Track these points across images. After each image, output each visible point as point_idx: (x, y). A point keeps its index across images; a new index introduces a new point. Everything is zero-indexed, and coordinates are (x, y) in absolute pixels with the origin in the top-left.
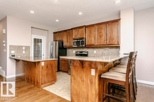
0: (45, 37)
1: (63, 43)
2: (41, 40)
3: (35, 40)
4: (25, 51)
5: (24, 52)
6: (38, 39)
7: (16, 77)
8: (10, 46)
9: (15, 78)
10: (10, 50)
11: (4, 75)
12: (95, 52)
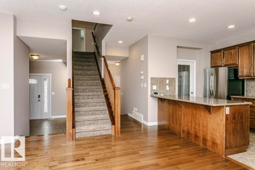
0: (195, 62)
1: (236, 71)
2: (188, 66)
3: (180, 66)
4: (169, 86)
5: (168, 88)
6: (184, 66)
7: (159, 126)
8: (152, 78)
10: (152, 84)
11: (142, 120)
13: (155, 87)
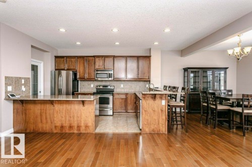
0: (42, 63)
2: (37, 67)
4: (25, 87)
8: (6, 78)
12: (122, 86)
13: (10, 88)
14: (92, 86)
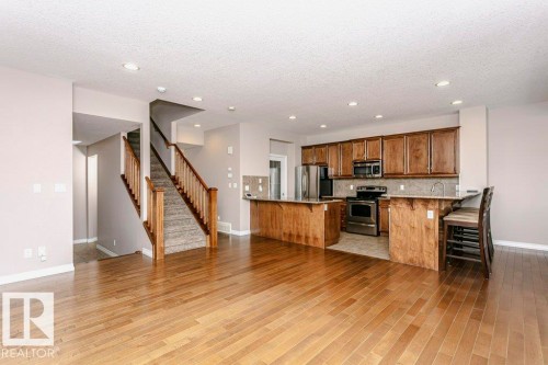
0: (286, 157)
1: (326, 171)
2: (279, 163)
3: (271, 162)
4: (262, 186)
5: (261, 189)
6: (275, 162)
8: (244, 177)
9: (249, 238)
10: (244, 184)
11: (230, 230)
12: (402, 187)
13: (247, 188)
14: (352, 187)
